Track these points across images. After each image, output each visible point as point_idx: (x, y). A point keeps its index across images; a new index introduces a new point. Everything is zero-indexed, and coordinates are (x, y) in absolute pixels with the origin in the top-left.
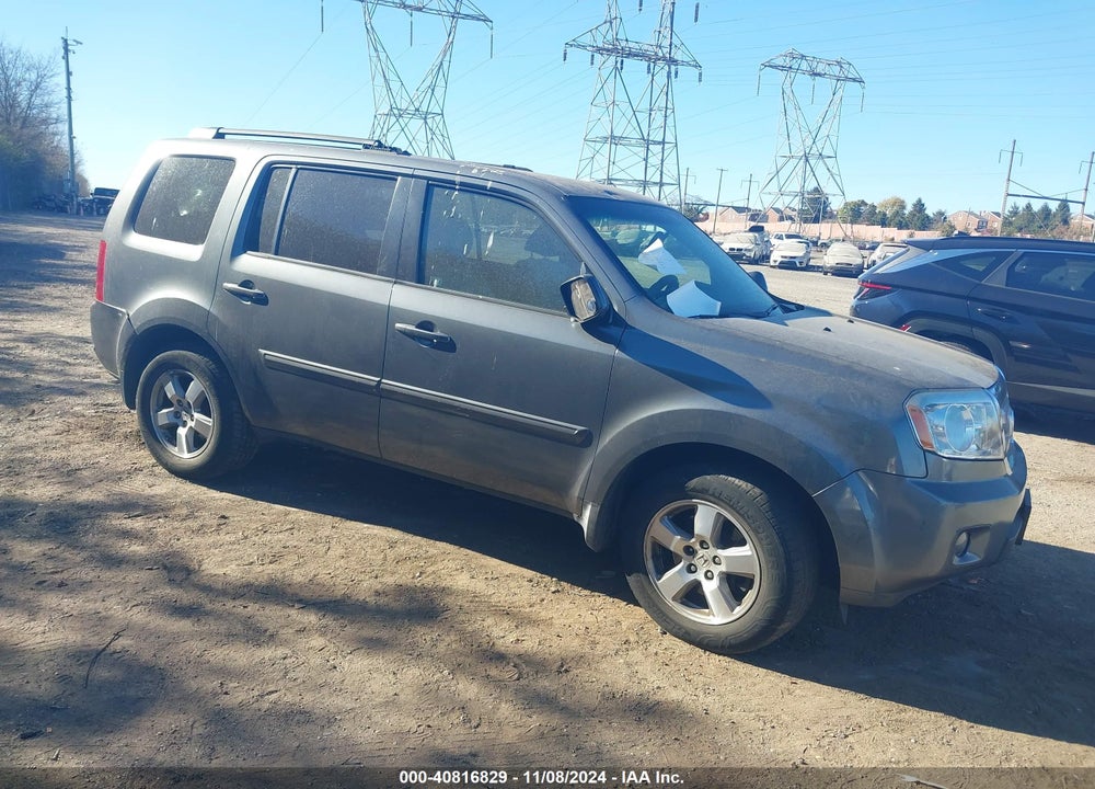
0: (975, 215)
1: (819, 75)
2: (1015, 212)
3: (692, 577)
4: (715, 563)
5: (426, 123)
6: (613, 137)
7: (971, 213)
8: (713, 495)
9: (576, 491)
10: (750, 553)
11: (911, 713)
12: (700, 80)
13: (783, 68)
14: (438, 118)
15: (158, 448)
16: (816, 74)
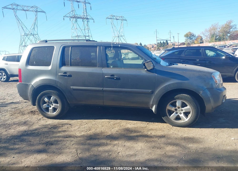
0: (152, 45)
1: (118, 19)
2: (158, 44)
3: (177, 115)
4: (182, 111)
5: (34, 36)
6: (78, 36)
7: (150, 44)
8: (181, 98)
9: (151, 103)
10: (189, 107)
11: (222, 129)
12: (94, 22)
13: (110, 18)
14: (37, 35)
15: (44, 113)
16: (117, 19)
